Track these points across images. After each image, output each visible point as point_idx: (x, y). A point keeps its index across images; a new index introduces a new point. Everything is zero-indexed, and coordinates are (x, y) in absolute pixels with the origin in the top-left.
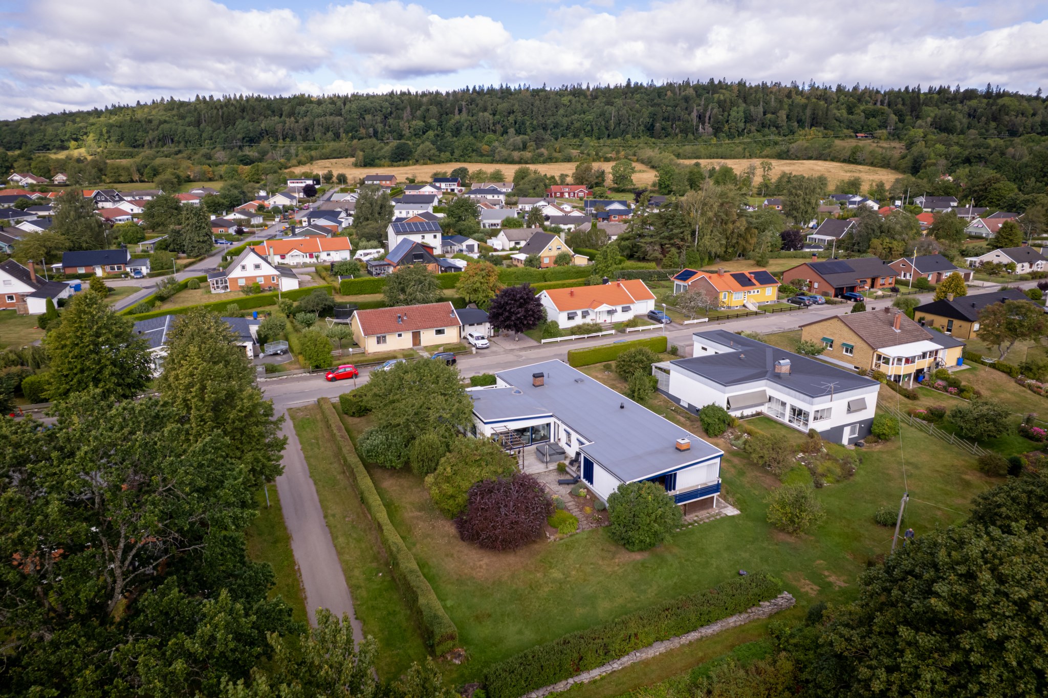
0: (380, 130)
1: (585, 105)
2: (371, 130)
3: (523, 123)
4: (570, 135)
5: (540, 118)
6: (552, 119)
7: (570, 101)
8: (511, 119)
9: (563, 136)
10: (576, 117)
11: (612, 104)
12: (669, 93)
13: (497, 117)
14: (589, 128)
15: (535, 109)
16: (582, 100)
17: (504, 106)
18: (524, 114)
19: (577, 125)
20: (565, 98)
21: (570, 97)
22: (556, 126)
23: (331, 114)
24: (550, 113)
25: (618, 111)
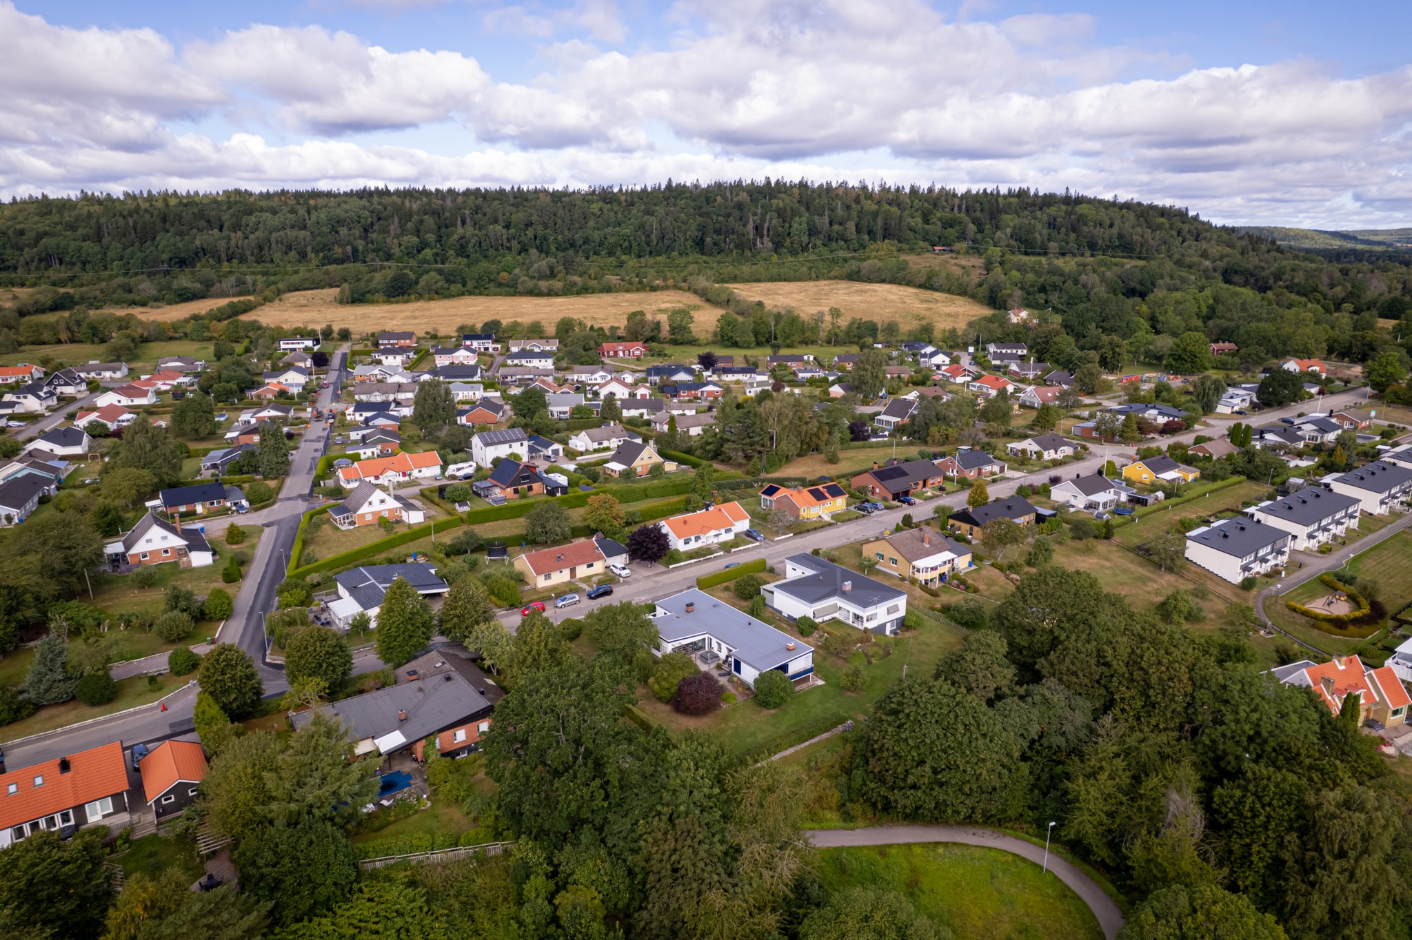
0: (361, 248)
1: (620, 215)
2: (349, 249)
3: (546, 239)
4: (603, 253)
5: (566, 232)
6: (580, 232)
7: (601, 209)
8: (530, 233)
9: (595, 253)
10: (609, 230)
11: (651, 213)
12: (719, 198)
13: (512, 231)
14: (626, 244)
15: (559, 221)
16: (616, 208)
17: (519, 217)
18: (546, 226)
19: (612, 240)
20: (594, 206)
21: (601, 204)
22: (586, 241)
23: (293, 227)
24: (577, 225)
25: (660, 223)
